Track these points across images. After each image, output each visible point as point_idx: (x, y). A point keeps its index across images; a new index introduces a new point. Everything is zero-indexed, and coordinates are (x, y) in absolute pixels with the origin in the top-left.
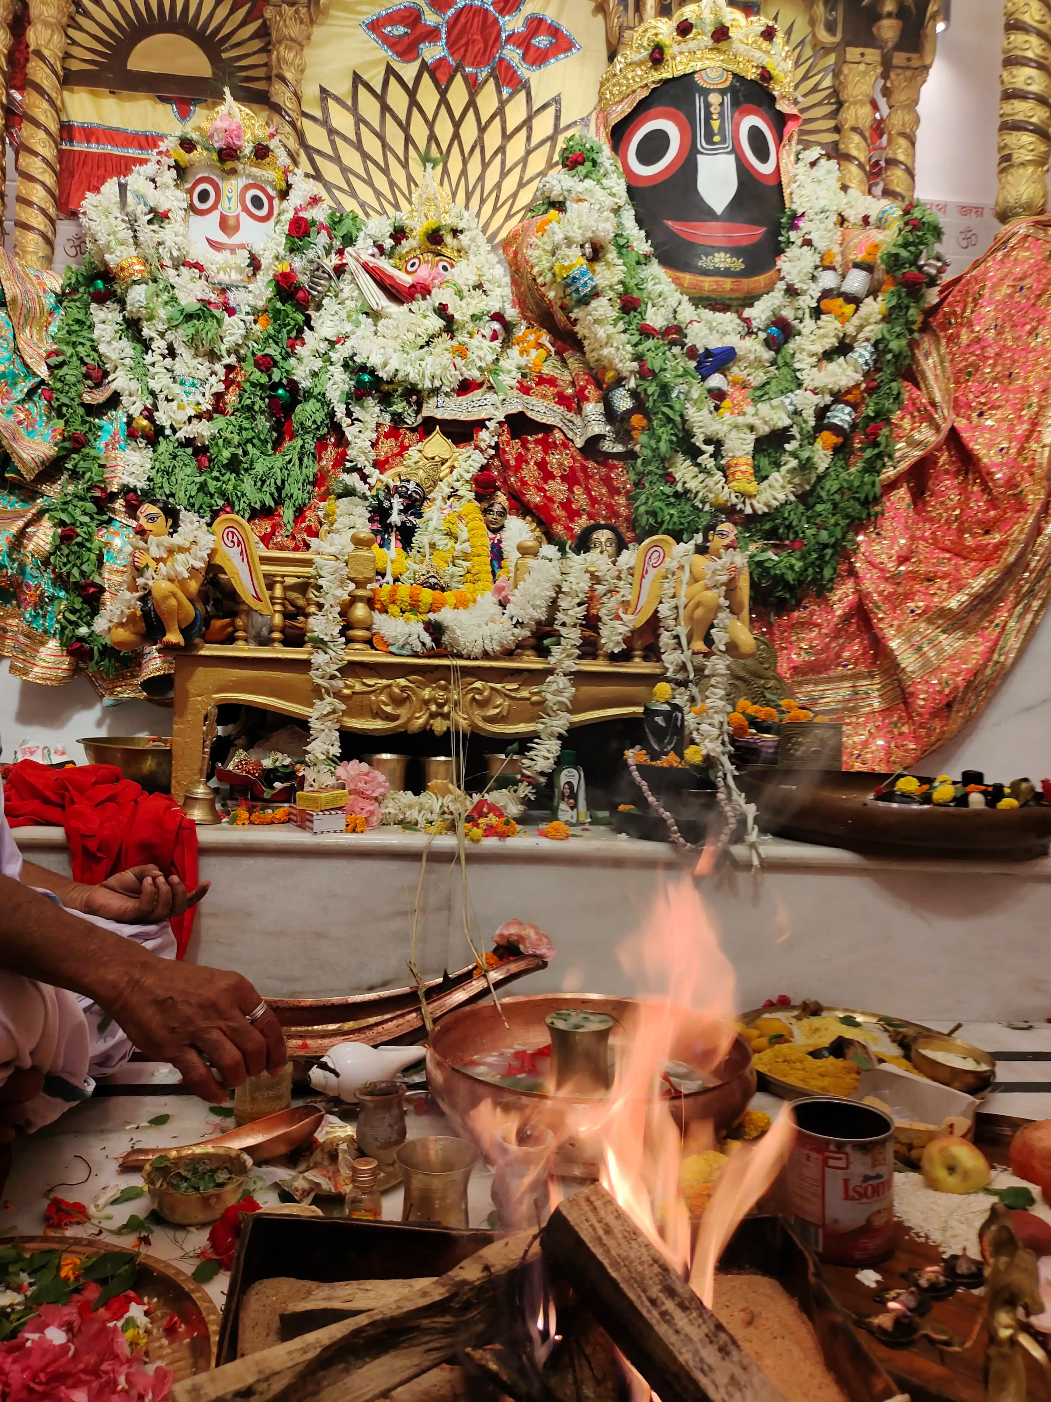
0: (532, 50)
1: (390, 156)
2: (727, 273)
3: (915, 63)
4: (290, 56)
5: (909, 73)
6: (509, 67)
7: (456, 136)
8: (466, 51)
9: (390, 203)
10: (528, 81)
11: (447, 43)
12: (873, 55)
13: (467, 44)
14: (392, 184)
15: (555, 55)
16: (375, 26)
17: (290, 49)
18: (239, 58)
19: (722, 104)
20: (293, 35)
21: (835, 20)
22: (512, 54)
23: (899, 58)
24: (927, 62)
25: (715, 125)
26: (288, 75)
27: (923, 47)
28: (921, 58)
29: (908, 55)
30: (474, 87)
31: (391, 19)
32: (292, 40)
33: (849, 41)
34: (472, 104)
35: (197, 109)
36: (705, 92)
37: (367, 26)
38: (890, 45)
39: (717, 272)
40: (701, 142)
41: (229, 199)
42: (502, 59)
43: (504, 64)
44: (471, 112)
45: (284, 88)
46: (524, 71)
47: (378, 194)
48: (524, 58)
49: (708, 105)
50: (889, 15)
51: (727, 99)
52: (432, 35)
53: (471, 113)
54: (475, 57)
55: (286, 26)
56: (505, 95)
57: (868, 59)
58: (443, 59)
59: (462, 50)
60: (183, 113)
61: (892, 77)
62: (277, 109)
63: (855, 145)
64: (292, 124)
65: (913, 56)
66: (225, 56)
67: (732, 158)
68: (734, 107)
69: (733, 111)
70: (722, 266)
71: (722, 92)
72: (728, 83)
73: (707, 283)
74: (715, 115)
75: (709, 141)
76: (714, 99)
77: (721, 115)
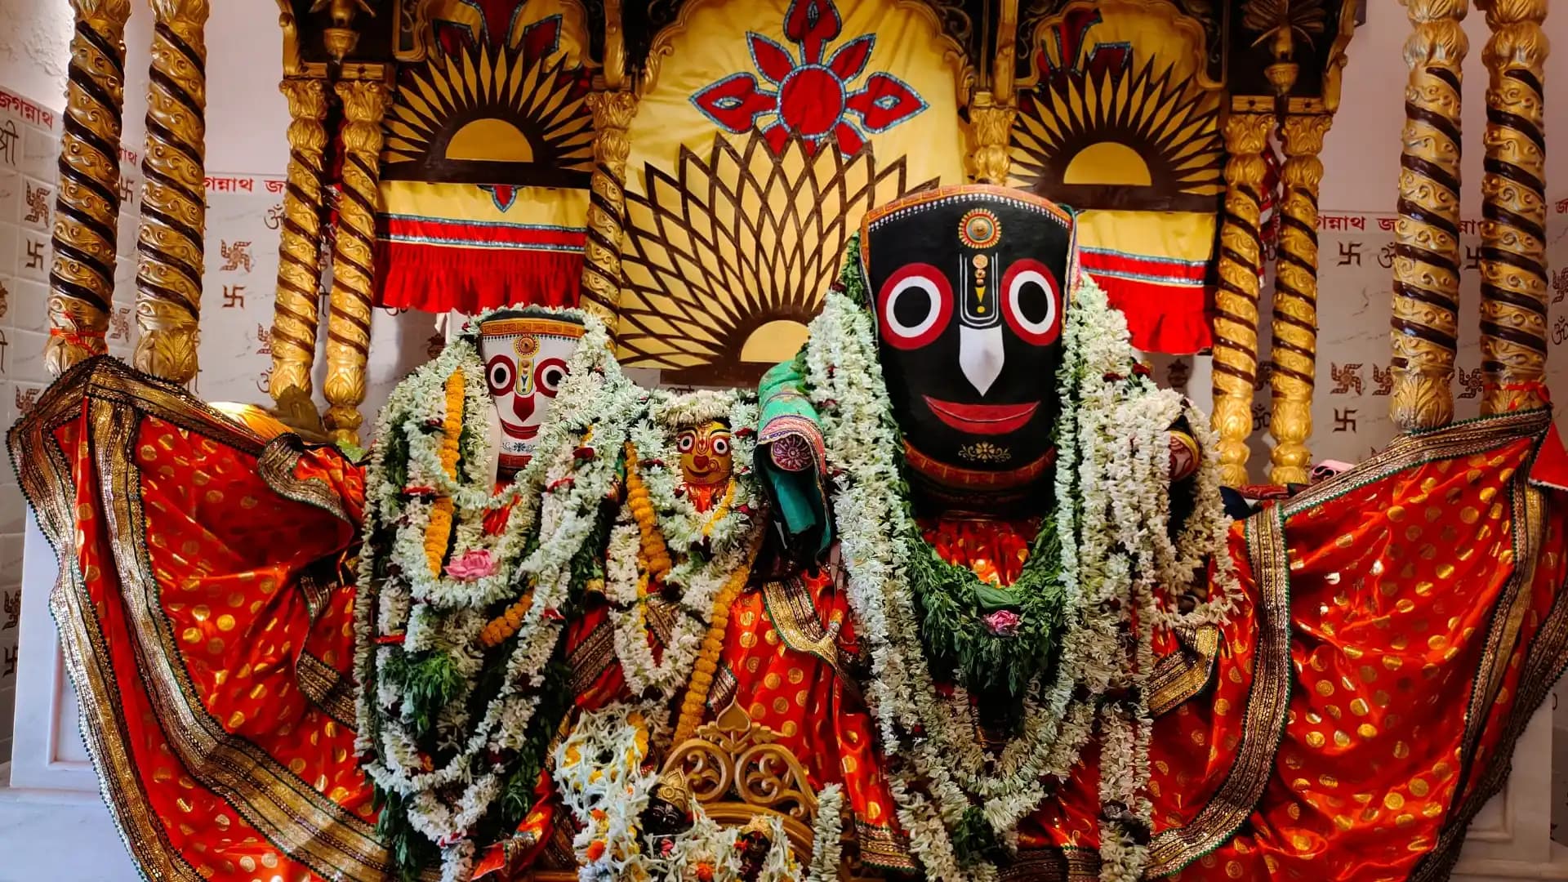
0: (875, 112)
1: (719, 232)
2: (990, 465)
3: (1316, 108)
4: (611, 144)
5: (1308, 121)
6: (850, 131)
7: (791, 206)
8: (803, 118)
9: (718, 282)
10: (870, 143)
11: (782, 111)
12: (1264, 103)
13: (804, 111)
14: (721, 261)
15: (900, 116)
16: (705, 101)
17: (613, 136)
18: (562, 139)
19: (988, 269)
20: (615, 122)
21: (1220, 63)
22: (853, 118)
23: (1295, 104)
24: (1331, 106)
25: (980, 292)
26: (611, 165)
27: (1324, 91)
28: (1322, 102)
29: (1307, 100)
30: (811, 153)
31: (724, 89)
32: (614, 127)
33: (1236, 87)
34: (808, 171)
35: (519, 194)
36: (971, 253)
37: (697, 100)
38: (1285, 89)
39: (978, 464)
40: (964, 313)
41: (524, 380)
42: (841, 124)
43: (844, 129)
44: (808, 180)
45: (606, 179)
46: (866, 135)
47: (706, 273)
48: (866, 121)
49: (972, 269)
50: (1284, 58)
51: (995, 259)
52: (767, 103)
53: (807, 182)
54: (814, 123)
55: (608, 113)
56: (844, 161)
57: (1259, 107)
58: (779, 127)
59: (799, 116)
60: (503, 200)
61: (1288, 127)
62: (597, 200)
63: (1243, 207)
64: (615, 215)
65: (1313, 101)
66: (546, 138)
67: (999, 329)
68: (1003, 267)
69: (1001, 272)
70: (985, 457)
71: (988, 253)
72: (995, 242)
73: (968, 476)
74: (980, 281)
75: (974, 312)
76: (980, 261)
77: (987, 281)
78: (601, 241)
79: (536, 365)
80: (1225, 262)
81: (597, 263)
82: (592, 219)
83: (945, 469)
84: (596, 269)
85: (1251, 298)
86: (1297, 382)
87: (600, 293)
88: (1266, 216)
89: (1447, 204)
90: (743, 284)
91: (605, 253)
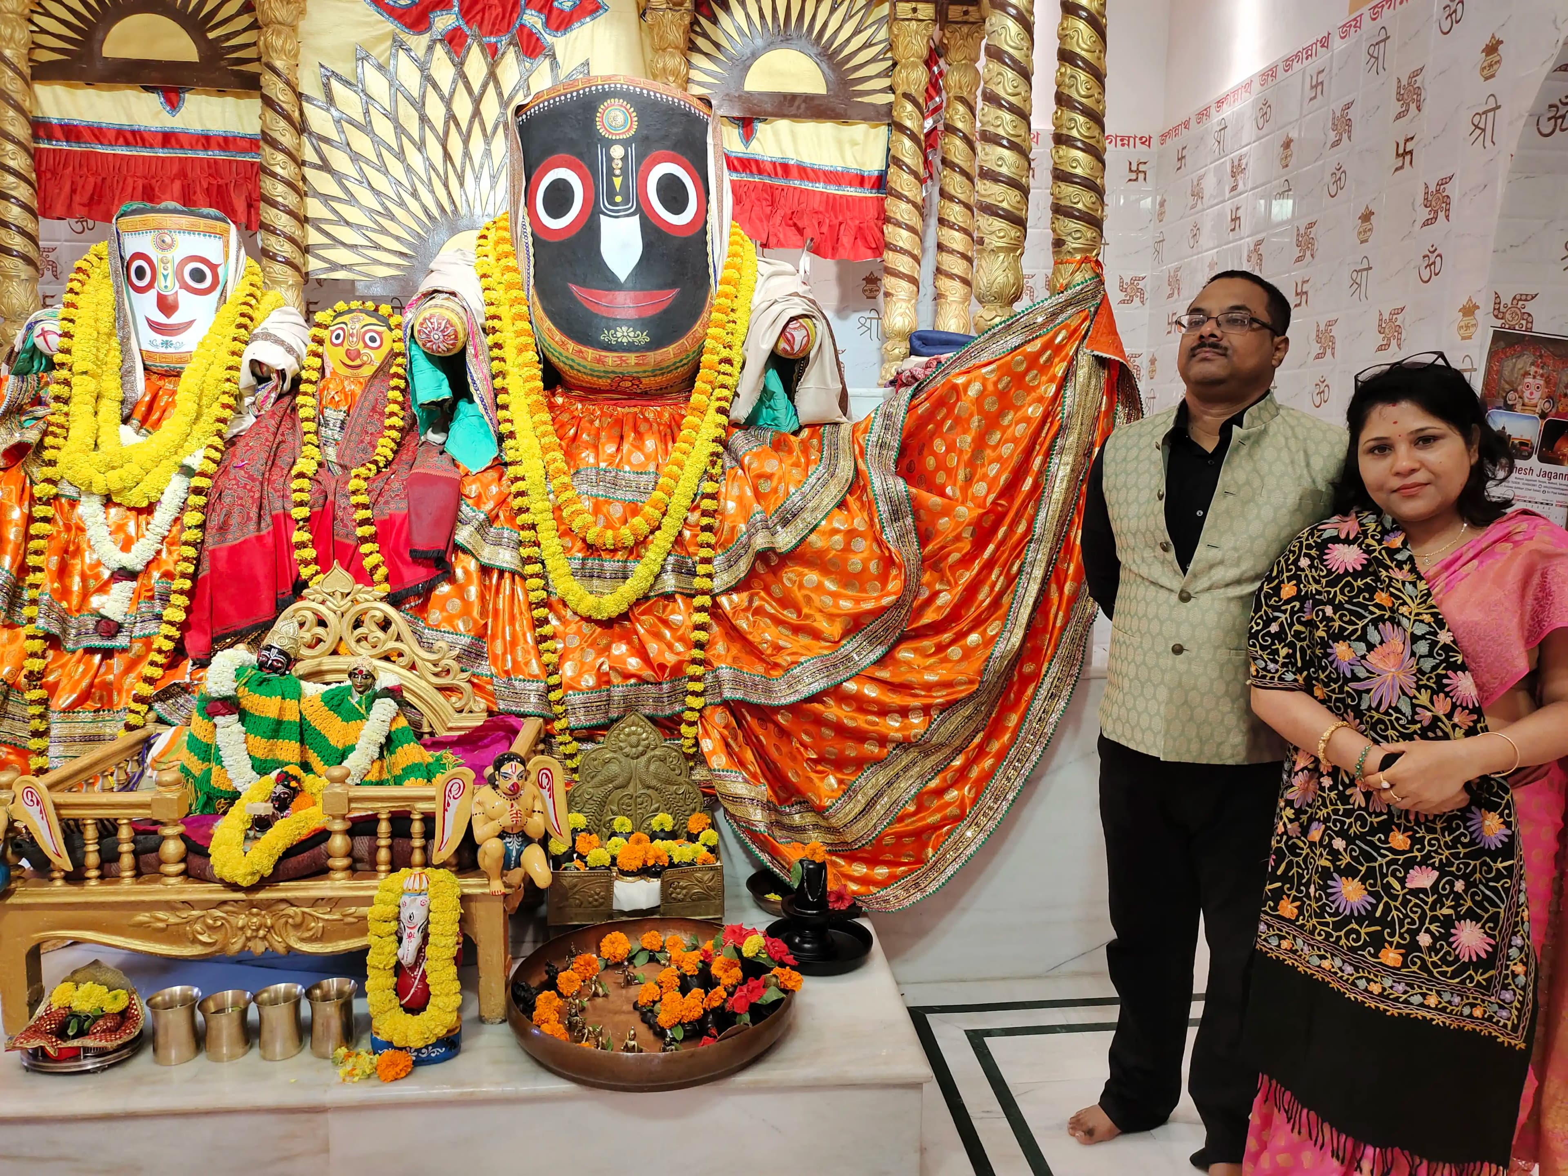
0: (555, 13)
1: (404, 138)
2: (630, 348)
3: (974, 16)
4: (278, 42)
5: (965, 29)
6: (531, 34)
7: (477, 113)
8: (483, 19)
9: (407, 190)
10: (552, 48)
11: (461, 10)
12: (926, 10)
13: (483, 10)
14: (409, 171)
15: (579, 19)
17: (279, 33)
18: (228, 37)
19: (625, 159)
20: (280, 19)
22: (533, 20)
23: (955, 12)
24: (984, 13)
25: (617, 182)
26: (280, 65)
28: (977, 10)
29: (965, 8)
30: (493, 54)
32: (280, 23)
34: (492, 76)
35: (187, 95)
36: (608, 143)
39: (619, 348)
40: (604, 203)
41: (165, 277)
42: (522, 26)
43: (525, 31)
44: (491, 86)
45: (275, 78)
46: (548, 38)
47: (393, 180)
48: (547, 24)
49: (610, 159)
51: (633, 150)
52: (443, 2)
53: (491, 88)
54: (494, 24)
55: (273, 10)
56: (528, 66)
57: (921, 14)
58: (458, 28)
59: (479, 17)
60: (173, 102)
61: (948, 35)
62: (269, 102)
63: (907, 114)
64: (288, 118)
65: (971, 8)
66: (211, 35)
67: (636, 219)
68: (640, 158)
69: (638, 163)
70: (625, 340)
71: (625, 143)
72: (632, 132)
73: (611, 358)
74: (617, 172)
75: (612, 202)
76: (617, 152)
77: (624, 171)
78: (274, 144)
79: (177, 262)
80: (893, 169)
81: (272, 168)
82: (264, 122)
83: (591, 353)
84: (274, 175)
85: (915, 205)
86: (957, 284)
87: (280, 199)
88: (929, 124)
89: (1018, 90)
90: (432, 192)
91: (280, 157)
